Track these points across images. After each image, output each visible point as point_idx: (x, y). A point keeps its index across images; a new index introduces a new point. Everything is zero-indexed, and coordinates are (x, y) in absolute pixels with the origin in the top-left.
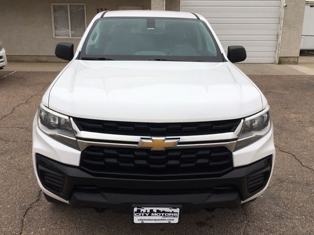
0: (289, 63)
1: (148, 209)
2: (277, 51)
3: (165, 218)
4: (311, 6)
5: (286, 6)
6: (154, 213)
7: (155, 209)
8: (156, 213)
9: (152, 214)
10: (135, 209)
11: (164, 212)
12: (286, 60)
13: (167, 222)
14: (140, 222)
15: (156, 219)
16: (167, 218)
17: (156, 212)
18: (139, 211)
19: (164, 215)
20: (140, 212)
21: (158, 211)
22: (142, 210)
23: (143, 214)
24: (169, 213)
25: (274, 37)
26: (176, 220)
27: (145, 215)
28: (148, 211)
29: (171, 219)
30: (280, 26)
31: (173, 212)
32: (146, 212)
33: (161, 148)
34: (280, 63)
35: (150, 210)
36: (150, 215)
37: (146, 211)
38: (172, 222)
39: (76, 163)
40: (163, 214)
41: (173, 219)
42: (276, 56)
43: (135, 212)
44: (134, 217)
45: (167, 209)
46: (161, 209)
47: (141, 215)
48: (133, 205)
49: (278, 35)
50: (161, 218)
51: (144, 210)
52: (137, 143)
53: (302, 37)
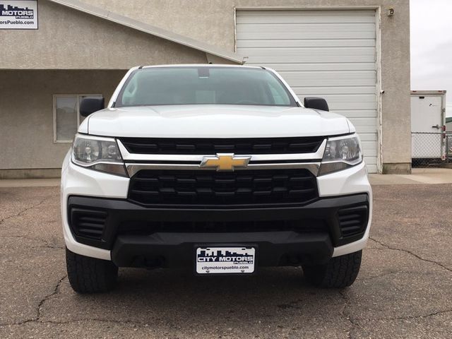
0: (398, 172)
1: (215, 250)
2: (379, 155)
3: (236, 265)
4: (420, 98)
5: (383, 92)
6: (222, 256)
7: (223, 251)
8: (226, 256)
9: (220, 258)
10: (199, 251)
11: (235, 255)
12: (393, 168)
13: (239, 271)
14: (204, 271)
15: (224, 267)
16: (239, 265)
17: (224, 255)
18: (203, 254)
19: (236, 260)
20: (204, 256)
21: (228, 254)
22: (207, 252)
23: (208, 258)
24: (242, 255)
25: (373, 136)
26: (250, 269)
27: (211, 260)
28: (215, 254)
29: (244, 265)
30: (378, 119)
31: (247, 255)
32: (213, 256)
33: (229, 167)
34: (385, 172)
35: (218, 252)
36: (217, 260)
37: (213, 253)
38: (246, 271)
39: (123, 193)
40: (234, 258)
41: (247, 265)
42: (379, 163)
43: (199, 256)
44: (197, 263)
45: (239, 250)
46: (232, 250)
47: (206, 261)
48: (196, 245)
49: (377, 133)
50: (231, 264)
51: (209, 252)
52: (199, 162)
53: (413, 135)
